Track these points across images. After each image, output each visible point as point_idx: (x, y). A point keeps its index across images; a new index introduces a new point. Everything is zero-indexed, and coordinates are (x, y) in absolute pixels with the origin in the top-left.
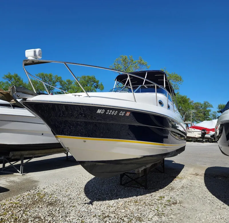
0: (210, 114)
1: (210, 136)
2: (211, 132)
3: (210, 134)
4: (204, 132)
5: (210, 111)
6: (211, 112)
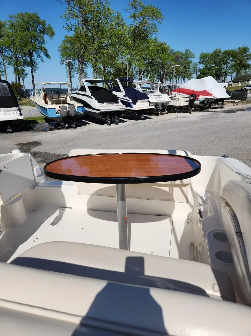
0: (191, 66)
1: (199, 103)
2: (201, 96)
3: (199, 99)
4: (193, 98)
5: (191, 62)
6: (193, 63)
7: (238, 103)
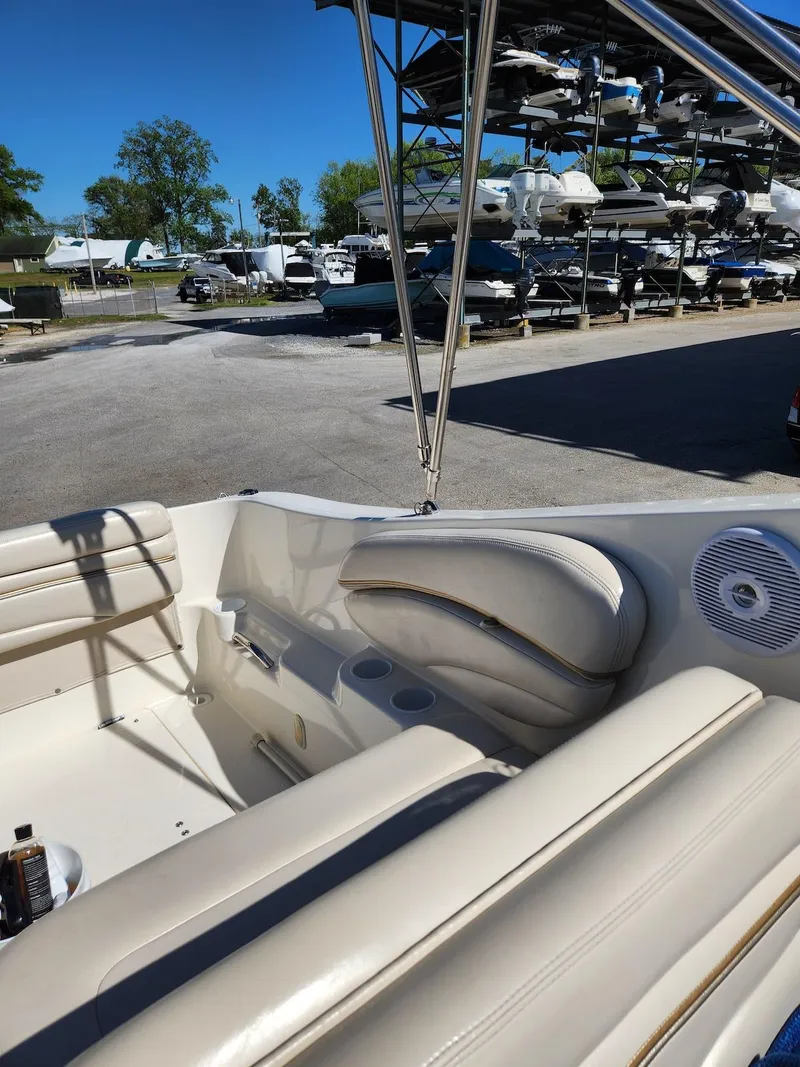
7: (42, 326)
